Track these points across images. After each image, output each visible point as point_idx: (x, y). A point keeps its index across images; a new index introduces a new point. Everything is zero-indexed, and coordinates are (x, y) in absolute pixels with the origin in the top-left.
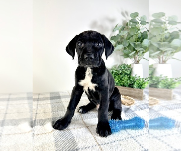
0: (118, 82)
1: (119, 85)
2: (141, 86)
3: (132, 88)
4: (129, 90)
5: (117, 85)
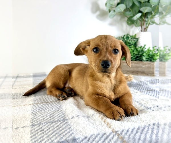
2: (152, 57)
3: (140, 62)
4: (136, 65)
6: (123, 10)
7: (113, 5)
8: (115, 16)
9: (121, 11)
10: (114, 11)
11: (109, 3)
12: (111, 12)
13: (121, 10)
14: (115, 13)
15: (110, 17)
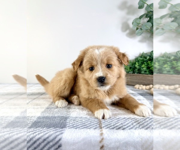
0: (146, 69)
1: (147, 73)
5: (145, 73)
6: (149, 28)
7: (140, 24)
8: (142, 33)
9: (148, 29)
10: (141, 29)
11: (136, 22)
12: (138, 30)
13: (147, 27)
14: (142, 31)
15: (137, 34)
